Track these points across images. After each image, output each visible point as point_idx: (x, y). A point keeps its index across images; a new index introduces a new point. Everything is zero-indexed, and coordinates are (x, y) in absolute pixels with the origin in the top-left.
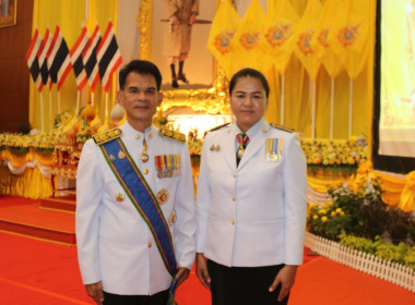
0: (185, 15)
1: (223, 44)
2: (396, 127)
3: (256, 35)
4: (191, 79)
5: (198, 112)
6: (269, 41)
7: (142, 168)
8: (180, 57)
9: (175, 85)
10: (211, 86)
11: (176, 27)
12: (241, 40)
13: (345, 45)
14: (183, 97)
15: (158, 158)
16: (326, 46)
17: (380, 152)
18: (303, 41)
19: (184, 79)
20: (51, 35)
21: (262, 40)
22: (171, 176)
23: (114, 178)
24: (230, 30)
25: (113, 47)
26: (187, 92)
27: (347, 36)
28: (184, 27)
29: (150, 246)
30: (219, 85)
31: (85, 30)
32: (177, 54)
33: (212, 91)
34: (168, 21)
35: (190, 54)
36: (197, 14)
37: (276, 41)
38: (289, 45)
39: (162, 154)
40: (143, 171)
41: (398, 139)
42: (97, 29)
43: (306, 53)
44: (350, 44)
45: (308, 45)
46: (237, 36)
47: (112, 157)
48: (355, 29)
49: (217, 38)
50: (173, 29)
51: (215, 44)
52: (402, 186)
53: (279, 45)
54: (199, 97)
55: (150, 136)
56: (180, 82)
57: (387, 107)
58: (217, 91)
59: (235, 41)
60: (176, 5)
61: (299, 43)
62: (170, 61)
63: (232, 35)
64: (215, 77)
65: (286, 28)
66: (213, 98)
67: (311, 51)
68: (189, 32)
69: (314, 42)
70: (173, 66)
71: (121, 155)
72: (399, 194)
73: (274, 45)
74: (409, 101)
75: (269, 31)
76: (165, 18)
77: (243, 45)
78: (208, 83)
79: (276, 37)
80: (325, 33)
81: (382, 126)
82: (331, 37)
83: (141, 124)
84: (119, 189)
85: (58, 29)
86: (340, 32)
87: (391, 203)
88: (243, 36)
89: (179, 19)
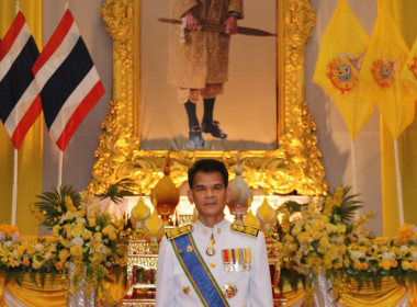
0: (214, 16)
4: (230, 137)
8: (205, 91)
11: (194, 35)
28: (213, 38)
32: (200, 85)
33: (280, 154)
36: (240, 16)
58: (289, 156)
64: (280, 129)
66: (281, 166)
68: (224, 48)
76: (170, 17)
78: (268, 139)
89: (202, 22)
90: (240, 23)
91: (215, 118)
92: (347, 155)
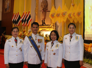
0: (45, 10)
1: (53, 16)
2: (88, 34)
3: (60, 14)
4: (46, 24)
5: (48, 31)
6: (62, 15)
7: (35, 41)
8: (44, 19)
9: (43, 25)
10: (50, 25)
12: (56, 15)
13: (78, 16)
14: (45, 27)
15: (38, 39)
16: (74, 16)
17: (85, 39)
18: (70, 15)
19: (45, 24)
20: (17, 14)
21: (61, 15)
22: (41, 43)
23: (30, 43)
24: (54, 13)
25: (30, 17)
26: (45, 26)
27: (79, 14)
29: (37, 55)
30: (52, 25)
31: (24, 13)
32: (43, 18)
33: (51, 26)
34: (41, 11)
35: (46, 18)
36: (47, 10)
37: (64, 15)
38: (67, 16)
39: (39, 39)
40: (36, 42)
41: (88, 36)
42: (27, 13)
43: (70, 18)
44: (79, 16)
45: (70, 16)
46: (56, 14)
47: (30, 39)
48: (80, 12)
49: (51, 15)
50: (42, 13)
51: (51, 16)
52: (89, 46)
53: (64, 16)
54: (48, 27)
55: (37, 36)
56: (44, 24)
57: (86, 29)
58: (52, 26)
59: (55, 15)
60: (43, 8)
61: (69, 16)
62: (42, 20)
63: (54, 14)
64: (51, 23)
65: (66, 12)
66: (51, 28)
67: (71, 17)
68: (46, 14)
69: (72, 15)
70: (42, 21)
71: (32, 39)
72: (88, 48)
73: (63, 16)
74: (90, 28)
75: (62, 13)
76: (41, 10)
77: (57, 16)
78: (50, 24)
79: (64, 14)
80: (74, 13)
81: (85, 34)
82: (75, 14)
83: (35, 33)
84: (31, 45)
85: (18, 13)
86: (77, 13)
87: (86, 50)
88: (57, 14)
89: (44, 11)
90: (48, 10)
91: (45, 22)
92: (58, 26)
